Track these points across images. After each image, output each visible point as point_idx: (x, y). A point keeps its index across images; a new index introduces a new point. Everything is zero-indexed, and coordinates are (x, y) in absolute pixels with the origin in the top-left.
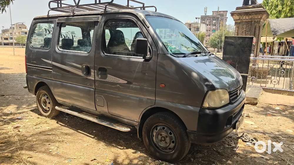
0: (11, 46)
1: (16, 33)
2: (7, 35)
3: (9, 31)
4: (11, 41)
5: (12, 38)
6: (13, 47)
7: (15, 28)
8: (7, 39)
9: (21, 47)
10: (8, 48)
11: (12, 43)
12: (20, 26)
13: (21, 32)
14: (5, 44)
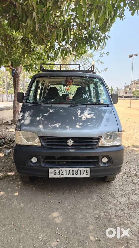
0: (129, 98)
1: (134, 88)
2: (127, 90)
3: (129, 87)
4: (129, 94)
5: (130, 92)
6: (130, 99)
7: (133, 84)
8: (126, 93)
9: (136, 99)
10: (126, 99)
11: (130, 96)
12: (137, 83)
13: (137, 87)
14: (125, 97)
